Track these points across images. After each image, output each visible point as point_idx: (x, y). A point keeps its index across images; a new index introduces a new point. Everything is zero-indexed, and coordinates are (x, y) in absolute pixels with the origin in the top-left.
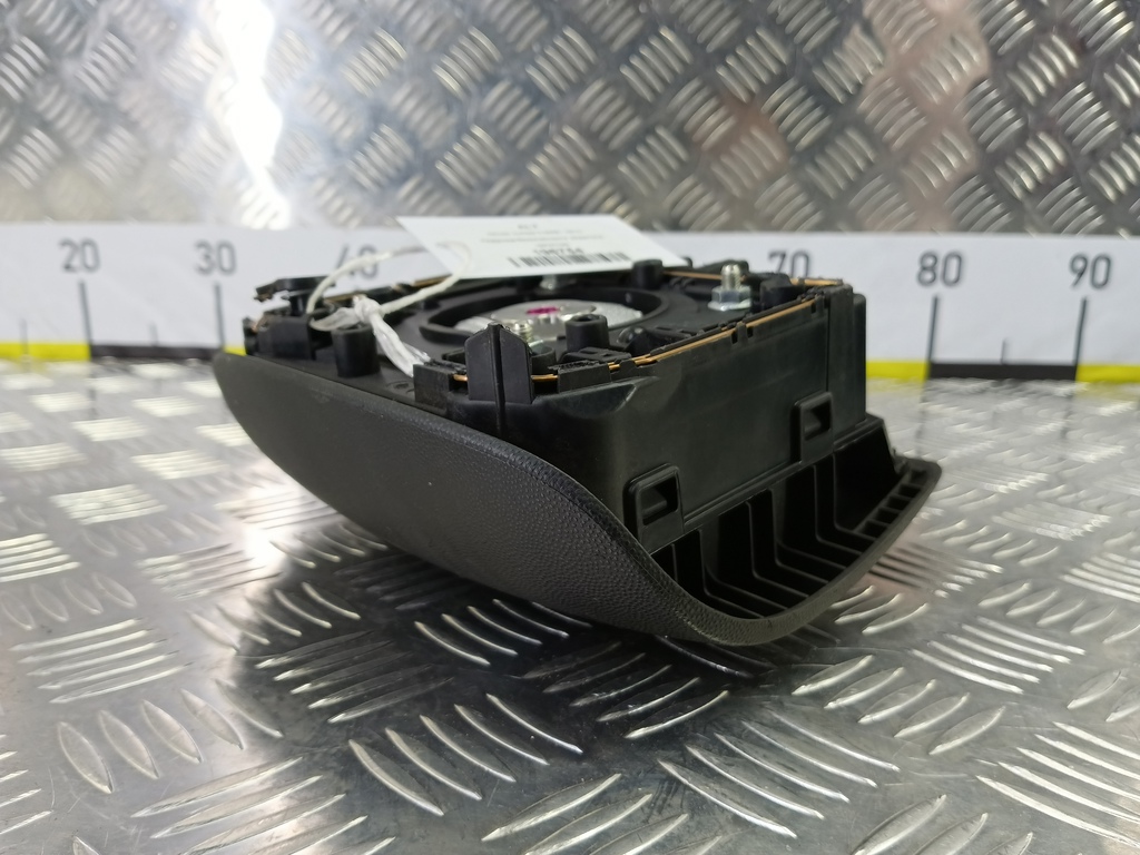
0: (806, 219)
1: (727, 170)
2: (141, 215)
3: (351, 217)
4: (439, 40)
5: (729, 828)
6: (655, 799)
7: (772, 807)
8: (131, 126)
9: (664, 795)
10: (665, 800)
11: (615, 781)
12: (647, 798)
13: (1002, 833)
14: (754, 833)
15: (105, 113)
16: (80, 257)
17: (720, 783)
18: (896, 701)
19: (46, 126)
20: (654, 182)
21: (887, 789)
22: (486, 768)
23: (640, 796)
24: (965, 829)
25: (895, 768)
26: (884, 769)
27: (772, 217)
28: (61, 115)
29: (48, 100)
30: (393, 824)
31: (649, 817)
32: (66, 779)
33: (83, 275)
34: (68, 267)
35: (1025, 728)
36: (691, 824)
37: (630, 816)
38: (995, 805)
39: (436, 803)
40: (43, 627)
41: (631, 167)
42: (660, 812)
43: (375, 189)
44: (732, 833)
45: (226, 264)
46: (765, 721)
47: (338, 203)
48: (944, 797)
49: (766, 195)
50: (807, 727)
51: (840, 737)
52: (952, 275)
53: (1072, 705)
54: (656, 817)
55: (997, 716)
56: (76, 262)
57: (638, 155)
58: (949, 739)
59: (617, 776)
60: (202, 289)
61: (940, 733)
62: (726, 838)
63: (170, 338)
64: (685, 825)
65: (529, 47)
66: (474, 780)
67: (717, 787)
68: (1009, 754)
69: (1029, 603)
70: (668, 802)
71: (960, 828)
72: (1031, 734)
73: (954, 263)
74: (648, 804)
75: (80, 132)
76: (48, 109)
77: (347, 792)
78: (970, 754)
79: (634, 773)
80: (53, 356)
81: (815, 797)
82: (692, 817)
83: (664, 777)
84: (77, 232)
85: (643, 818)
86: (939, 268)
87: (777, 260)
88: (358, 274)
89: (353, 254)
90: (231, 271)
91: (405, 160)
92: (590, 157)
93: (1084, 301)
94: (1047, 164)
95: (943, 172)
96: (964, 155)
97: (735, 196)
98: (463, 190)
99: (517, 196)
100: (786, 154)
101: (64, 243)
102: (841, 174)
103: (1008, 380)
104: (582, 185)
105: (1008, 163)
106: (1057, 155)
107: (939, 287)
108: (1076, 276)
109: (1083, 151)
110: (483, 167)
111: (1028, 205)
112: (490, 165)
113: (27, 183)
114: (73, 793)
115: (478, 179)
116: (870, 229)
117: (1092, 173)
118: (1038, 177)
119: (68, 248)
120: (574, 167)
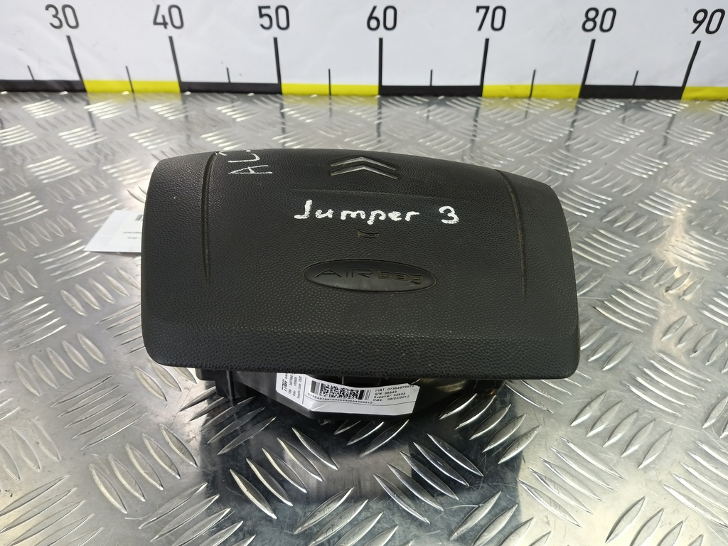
45: (72, 22)
52: (606, 26)
60: (59, 38)
63: (43, 75)
73: (609, 15)
86: (598, 20)
87: (482, 11)
88: (170, 26)
89: (164, 11)
90: (77, 26)
93: (698, 43)
103: (634, 102)
107: (597, 33)
108: (696, 25)
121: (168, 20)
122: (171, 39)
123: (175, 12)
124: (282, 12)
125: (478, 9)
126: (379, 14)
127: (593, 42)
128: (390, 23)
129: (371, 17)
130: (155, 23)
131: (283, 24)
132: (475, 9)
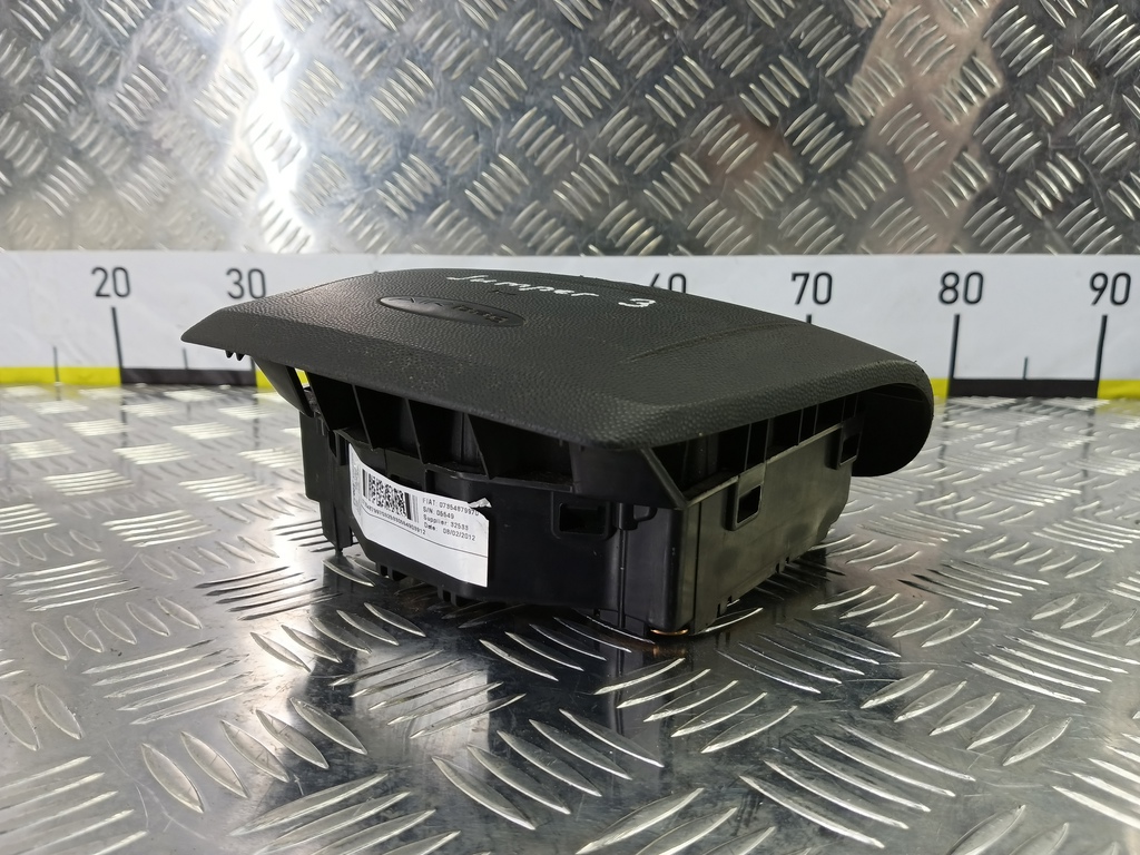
0: (829, 240)
1: (748, 191)
2: (171, 242)
3: (380, 243)
4: (467, 68)
5: (817, 840)
6: (741, 812)
7: (857, 819)
8: (163, 155)
9: (748, 809)
10: (750, 813)
11: (698, 796)
12: (733, 811)
13: (1086, 843)
14: (841, 844)
15: (136, 142)
16: (112, 283)
17: (802, 796)
18: (964, 713)
19: (77, 155)
20: (678, 206)
21: (968, 799)
22: (570, 783)
23: (725, 810)
24: (1050, 838)
25: (972, 779)
26: (960, 781)
27: (795, 238)
28: (92, 145)
29: (81, 130)
30: (486, 839)
31: (737, 830)
32: (157, 800)
33: (114, 301)
35: (1093, 739)
36: (780, 836)
37: (718, 829)
38: (1075, 815)
39: (527, 818)
40: (112, 650)
41: (655, 192)
42: (747, 825)
43: (404, 216)
44: (821, 845)
45: (256, 290)
46: (838, 735)
47: (368, 229)
48: (1023, 807)
49: (790, 217)
50: (881, 740)
51: (914, 749)
52: (973, 295)
53: (1137, 717)
54: (743, 831)
55: (1064, 727)
56: (108, 288)
57: (662, 180)
58: (1020, 751)
59: (700, 790)
61: (1011, 744)
62: (816, 850)
63: (200, 363)
64: (773, 838)
65: (556, 74)
66: (560, 795)
67: (800, 800)
68: (1081, 765)
69: (1080, 617)
70: (754, 815)
71: (1043, 837)
73: (975, 281)
74: (734, 817)
75: (112, 162)
76: (79, 139)
77: (437, 808)
78: (1044, 765)
79: (716, 787)
80: (85, 384)
81: (897, 808)
82: (779, 830)
83: (746, 790)
84: (109, 260)
85: (732, 831)
86: (961, 288)
87: (800, 280)
91: (433, 186)
92: (616, 181)
93: (1105, 319)
94: (1067, 184)
95: (964, 192)
96: (985, 175)
97: (759, 219)
98: (491, 215)
99: (545, 220)
100: (807, 178)
101: (95, 270)
102: (864, 196)
103: (1029, 399)
104: (609, 209)
105: (1028, 182)
106: (1077, 175)
107: (960, 306)
108: (1096, 294)
109: (1103, 170)
110: (511, 192)
111: (1048, 224)
112: (518, 190)
113: (59, 212)
114: (166, 814)
115: (505, 205)
116: (892, 250)
117: (1111, 192)
118: (1059, 196)
119: (100, 275)
120: (600, 192)
125: (795, 276)
126: (663, 283)
127: (957, 318)
132: (790, 277)
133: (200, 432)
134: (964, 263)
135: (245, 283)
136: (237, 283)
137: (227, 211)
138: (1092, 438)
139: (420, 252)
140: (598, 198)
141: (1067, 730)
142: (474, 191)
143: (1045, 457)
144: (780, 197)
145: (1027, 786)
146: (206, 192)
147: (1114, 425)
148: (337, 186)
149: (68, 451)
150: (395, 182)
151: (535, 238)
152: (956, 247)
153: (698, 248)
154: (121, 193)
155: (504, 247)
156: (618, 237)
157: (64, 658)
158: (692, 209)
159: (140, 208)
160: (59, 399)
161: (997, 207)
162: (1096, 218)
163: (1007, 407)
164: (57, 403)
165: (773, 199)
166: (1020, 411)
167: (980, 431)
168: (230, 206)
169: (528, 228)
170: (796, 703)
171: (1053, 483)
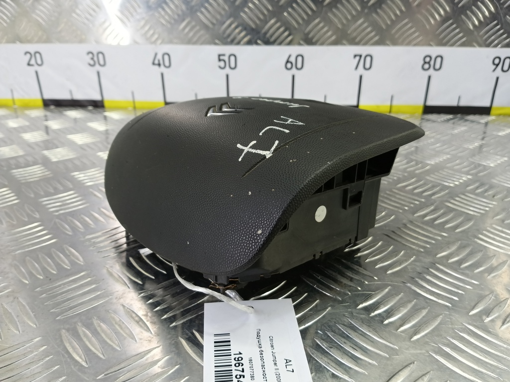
0: (372, 38)
1: (335, 15)
2: (61, 40)
3: (157, 39)
7: (347, 369)
16: (35, 60)
17: (327, 357)
18: (399, 311)
20: (301, 21)
21: (393, 359)
24: (423, 380)
25: (397, 348)
26: (392, 348)
27: (356, 38)
32: (69, 360)
33: (36, 68)
34: (29, 64)
35: (451, 326)
36: (316, 378)
38: (436, 367)
40: (47, 277)
41: (289, 13)
43: (169, 26)
45: (102, 62)
46: (345, 324)
47: (151, 32)
48: (415, 363)
49: (353, 27)
50: (363, 327)
51: (376, 331)
52: (437, 66)
53: (471, 313)
55: (440, 319)
56: (33, 62)
57: (293, 8)
58: (419, 333)
60: (91, 73)
61: (416, 330)
63: (79, 96)
67: (326, 359)
68: (442, 340)
69: (458, 255)
71: (420, 379)
72: (453, 329)
73: (439, 60)
77: (180, 364)
78: (428, 340)
80: (27, 106)
81: (364, 363)
82: (316, 375)
84: (32, 48)
86: (432, 63)
87: (358, 58)
88: (162, 66)
89: (159, 57)
90: (104, 65)
91: (182, 11)
92: (270, 8)
93: (498, 79)
94: (487, 13)
95: (437, 17)
96: (448, 9)
97: (339, 28)
98: (210, 25)
99: (236, 28)
100: (363, 8)
101: (26, 53)
102: (389, 17)
103: (459, 116)
104: (266, 22)
105: (468, 12)
106: (492, 9)
107: (431, 71)
108: (494, 67)
109: (505, 6)
110: (220, 14)
111: (476, 33)
112: (223, 12)
113: (5, 24)
114: (73, 367)
115: (217, 20)
116: (402, 44)
117: (508, 16)
118: (482, 19)
119: (28, 56)
120: (263, 14)
121: (161, 62)
122: (162, 75)
123: (166, 57)
124: (232, 58)
125: (355, 56)
126: (293, 59)
127: (429, 77)
128: (299, 65)
129: (288, 62)
130: (154, 64)
131: (233, 65)
132: (353, 56)
133: (79, 139)
134: (434, 51)
135: (95, 59)
136: (92, 59)
137: (84, 24)
138: (483, 142)
139: (176, 43)
140: (262, 17)
141: (441, 321)
142: (202, 13)
143: (460, 155)
144: (349, 17)
145: (419, 352)
146: (74, 15)
147: (495, 133)
148: (136, 11)
149: (21, 153)
150: (163, 9)
151: (232, 37)
152: (431, 43)
153: (309, 42)
154: (34, 16)
155: (217, 41)
156: (271, 36)
157: (27, 282)
158: (307, 22)
159: (43, 23)
160: (17, 117)
161: (452, 24)
162: (499, 30)
163: (448, 120)
164: (15, 120)
165: (346, 19)
166: (454, 123)
167: (433, 137)
168: (86, 21)
169: (228, 31)
170: (331, 306)
171: (459, 171)
